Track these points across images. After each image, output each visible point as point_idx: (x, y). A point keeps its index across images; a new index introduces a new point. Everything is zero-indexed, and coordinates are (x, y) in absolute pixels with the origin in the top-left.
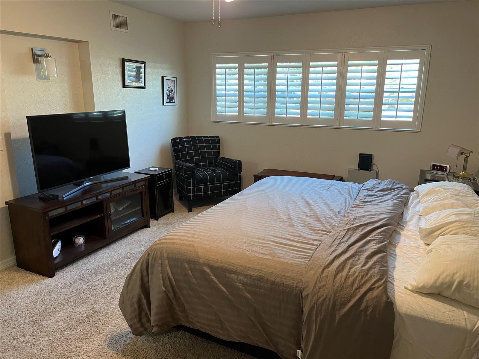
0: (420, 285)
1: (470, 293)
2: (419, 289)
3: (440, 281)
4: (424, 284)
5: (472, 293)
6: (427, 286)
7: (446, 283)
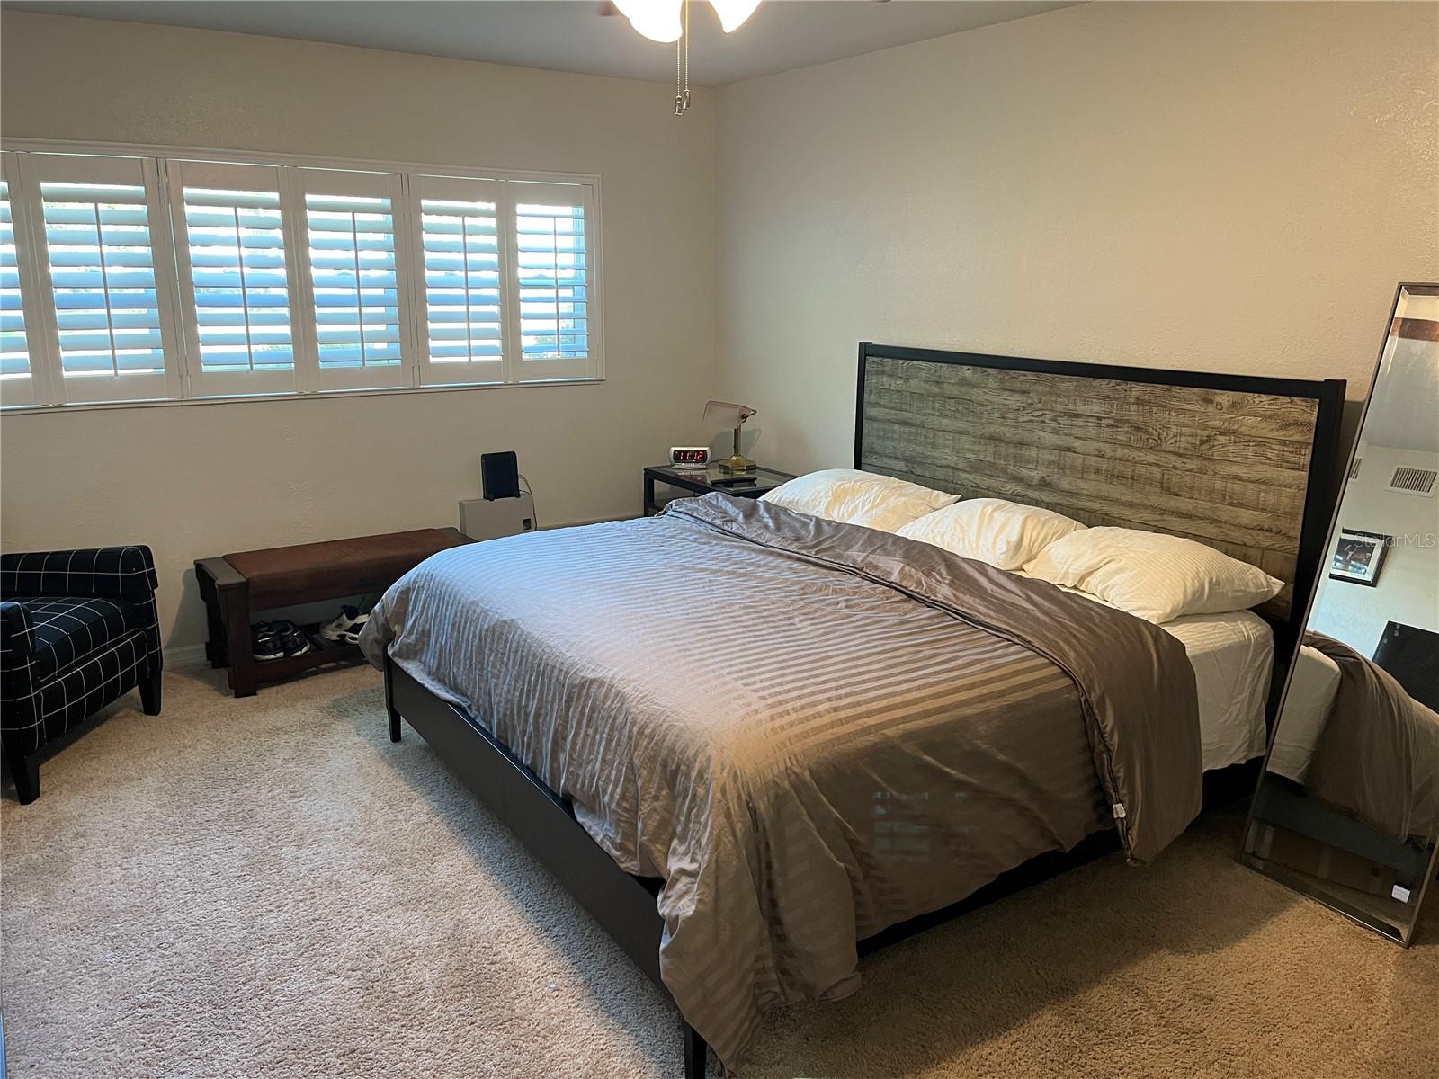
0: (1169, 610)
1: (1223, 593)
2: (1168, 616)
3: (1189, 591)
4: (1173, 605)
5: (1225, 590)
6: (1179, 605)
7: (1197, 592)
